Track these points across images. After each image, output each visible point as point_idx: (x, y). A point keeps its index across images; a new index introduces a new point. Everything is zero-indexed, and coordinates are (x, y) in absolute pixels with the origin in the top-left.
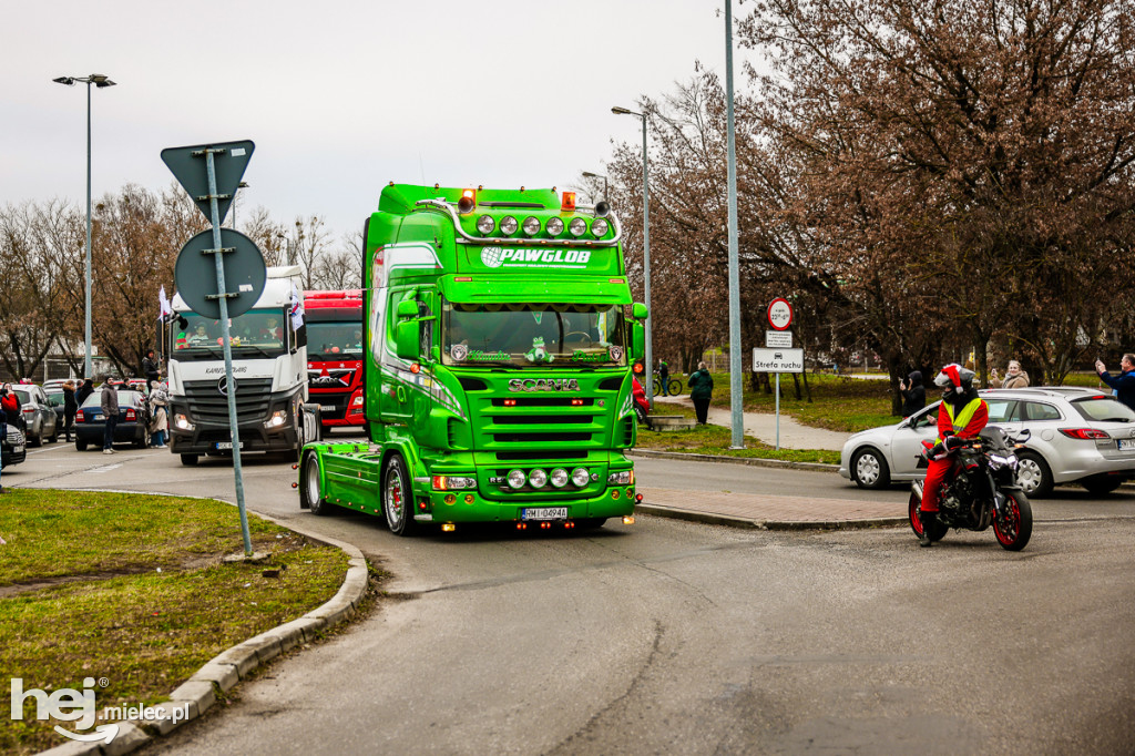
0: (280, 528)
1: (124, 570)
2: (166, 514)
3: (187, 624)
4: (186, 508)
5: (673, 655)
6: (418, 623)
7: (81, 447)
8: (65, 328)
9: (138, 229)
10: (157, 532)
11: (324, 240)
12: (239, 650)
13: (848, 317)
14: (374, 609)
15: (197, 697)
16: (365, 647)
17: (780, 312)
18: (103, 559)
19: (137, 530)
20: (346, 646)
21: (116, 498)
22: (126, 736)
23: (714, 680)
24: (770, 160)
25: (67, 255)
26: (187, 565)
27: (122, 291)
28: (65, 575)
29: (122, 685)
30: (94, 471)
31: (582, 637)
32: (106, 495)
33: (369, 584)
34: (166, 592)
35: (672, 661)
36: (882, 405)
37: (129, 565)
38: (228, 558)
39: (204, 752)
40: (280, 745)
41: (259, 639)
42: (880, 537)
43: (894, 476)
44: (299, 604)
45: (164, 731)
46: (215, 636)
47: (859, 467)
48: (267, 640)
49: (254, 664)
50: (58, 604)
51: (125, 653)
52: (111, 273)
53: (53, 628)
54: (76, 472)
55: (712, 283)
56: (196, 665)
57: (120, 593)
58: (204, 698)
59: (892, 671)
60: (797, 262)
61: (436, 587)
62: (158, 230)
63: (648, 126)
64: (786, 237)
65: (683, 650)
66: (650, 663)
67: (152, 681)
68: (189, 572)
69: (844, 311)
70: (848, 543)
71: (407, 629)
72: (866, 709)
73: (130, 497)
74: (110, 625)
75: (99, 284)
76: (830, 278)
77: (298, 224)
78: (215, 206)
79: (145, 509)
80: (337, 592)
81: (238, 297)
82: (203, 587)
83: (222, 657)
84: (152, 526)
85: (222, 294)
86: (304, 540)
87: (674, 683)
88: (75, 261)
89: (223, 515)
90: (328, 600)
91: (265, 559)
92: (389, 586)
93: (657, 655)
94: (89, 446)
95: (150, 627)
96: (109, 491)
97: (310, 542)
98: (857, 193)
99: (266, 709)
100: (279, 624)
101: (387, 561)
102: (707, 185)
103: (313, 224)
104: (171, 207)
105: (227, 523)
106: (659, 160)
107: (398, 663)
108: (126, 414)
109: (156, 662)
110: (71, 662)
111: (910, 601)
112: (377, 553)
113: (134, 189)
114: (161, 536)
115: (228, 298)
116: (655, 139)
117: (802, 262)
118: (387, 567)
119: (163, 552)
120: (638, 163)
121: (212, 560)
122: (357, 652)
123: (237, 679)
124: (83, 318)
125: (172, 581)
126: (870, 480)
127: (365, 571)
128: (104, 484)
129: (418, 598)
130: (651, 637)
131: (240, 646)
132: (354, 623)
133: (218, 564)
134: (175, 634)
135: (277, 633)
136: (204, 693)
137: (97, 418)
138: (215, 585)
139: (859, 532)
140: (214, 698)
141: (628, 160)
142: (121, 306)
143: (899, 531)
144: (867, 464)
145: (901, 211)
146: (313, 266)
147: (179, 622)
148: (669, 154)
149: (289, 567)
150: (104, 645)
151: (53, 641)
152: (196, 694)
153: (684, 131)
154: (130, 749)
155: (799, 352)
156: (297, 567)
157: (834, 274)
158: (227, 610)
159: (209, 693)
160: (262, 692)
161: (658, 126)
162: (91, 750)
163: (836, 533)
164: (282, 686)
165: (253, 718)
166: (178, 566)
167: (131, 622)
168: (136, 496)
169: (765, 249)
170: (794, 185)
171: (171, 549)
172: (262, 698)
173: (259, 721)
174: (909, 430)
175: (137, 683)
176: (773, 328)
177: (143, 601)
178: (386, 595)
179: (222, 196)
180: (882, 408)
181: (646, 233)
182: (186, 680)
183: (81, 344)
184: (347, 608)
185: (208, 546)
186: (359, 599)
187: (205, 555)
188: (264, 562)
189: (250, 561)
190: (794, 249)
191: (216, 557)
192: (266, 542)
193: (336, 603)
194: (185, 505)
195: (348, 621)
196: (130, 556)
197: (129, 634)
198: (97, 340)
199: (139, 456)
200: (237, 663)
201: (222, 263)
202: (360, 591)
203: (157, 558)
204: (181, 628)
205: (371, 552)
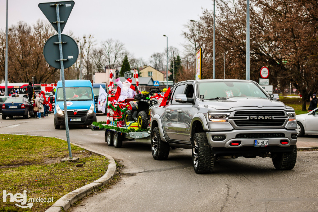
0: (81, 148)
1: (23, 164)
2: (38, 143)
3: (49, 184)
5: (235, 197)
6: (137, 185)
7: (4, 118)
9: (25, 38)
10: (35, 150)
11: (94, 44)
12: (70, 195)
13: (287, 75)
14: (119, 179)
16: (118, 194)
17: (265, 72)
18: (14, 159)
19: (27, 149)
20: (111, 193)
21: (18, 137)
23: (252, 207)
24: (259, 17)
26: (46, 162)
27: (18, 60)
30: (9, 127)
31: (200, 191)
32: (14, 136)
33: (117, 170)
34: (40, 172)
35: (235, 200)
36: (298, 107)
37: (24, 162)
38: (63, 160)
41: (77, 190)
42: (304, 154)
43: (306, 132)
44: (91, 177)
46: (60, 189)
48: (80, 191)
49: (76, 200)
52: (14, 54)
54: (2, 127)
55: (238, 61)
57: (22, 172)
60: (268, 54)
61: (142, 171)
62: (32, 38)
63: (215, 3)
64: (265, 45)
65: (238, 195)
66: (227, 200)
67: (37, 207)
68: (48, 165)
69: (285, 72)
71: (133, 187)
73: (24, 137)
74: (19, 184)
75: (10, 58)
76: (280, 60)
77: (84, 37)
78: (59, 26)
79: (30, 141)
80: (105, 173)
81: (68, 61)
82: (54, 170)
83: (64, 197)
84: (33, 148)
85: (62, 60)
86: (91, 153)
87: (237, 208)
89: (59, 144)
90: (103, 176)
92: (124, 170)
93: (229, 198)
94: (7, 118)
95: (35, 186)
96: (15, 134)
97: (93, 154)
98: (292, 29)
100: (84, 185)
101: (122, 161)
102: (236, 25)
103: (89, 37)
104: (37, 30)
105: (61, 147)
106: (219, 16)
107: (131, 200)
108: (21, 106)
112: (118, 158)
113: (22, 23)
114: (36, 151)
115: (64, 61)
116: (218, 8)
117: (270, 54)
118: (123, 164)
119: (37, 157)
120: (212, 17)
121: (56, 160)
122: (115, 196)
123: (70, 206)
127: (115, 165)
128: (13, 132)
129: (136, 175)
130: (225, 191)
131: (70, 193)
132: (112, 184)
133: (59, 162)
134: (45, 188)
135: (84, 188)
136: (58, 211)
137: (10, 107)
138: (58, 170)
141: (208, 16)
142: (18, 67)
143: (310, 152)
145: (308, 35)
146: (89, 53)
147: (45, 183)
148: (223, 14)
149: (86, 163)
152: (55, 211)
153: (228, 5)
155: (271, 87)
156: (89, 163)
157: (282, 59)
158: (64, 179)
160: (79, 211)
161: (219, 3)
164: (87, 208)
166: (43, 162)
167: (27, 184)
168: (26, 136)
169: (257, 49)
170: (268, 26)
171: (39, 156)
174: (312, 116)
176: (262, 78)
177: (31, 176)
178: (124, 174)
179: (62, 22)
180: (298, 108)
181: (214, 43)
182: (51, 206)
183: (3, 80)
184: (110, 179)
185: (54, 155)
186: (114, 175)
187: (54, 158)
188: (76, 161)
189: (71, 161)
190: (267, 49)
191: (58, 159)
192: (77, 154)
193: (106, 177)
194: (45, 140)
195: (110, 184)
196: (25, 158)
197: (27, 188)
198: (9, 79)
199: (26, 122)
200: (70, 199)
201: (61, 48)
202: (114, 172)
203: (35, 159)
204: (47, 186)
205: (116, 158)
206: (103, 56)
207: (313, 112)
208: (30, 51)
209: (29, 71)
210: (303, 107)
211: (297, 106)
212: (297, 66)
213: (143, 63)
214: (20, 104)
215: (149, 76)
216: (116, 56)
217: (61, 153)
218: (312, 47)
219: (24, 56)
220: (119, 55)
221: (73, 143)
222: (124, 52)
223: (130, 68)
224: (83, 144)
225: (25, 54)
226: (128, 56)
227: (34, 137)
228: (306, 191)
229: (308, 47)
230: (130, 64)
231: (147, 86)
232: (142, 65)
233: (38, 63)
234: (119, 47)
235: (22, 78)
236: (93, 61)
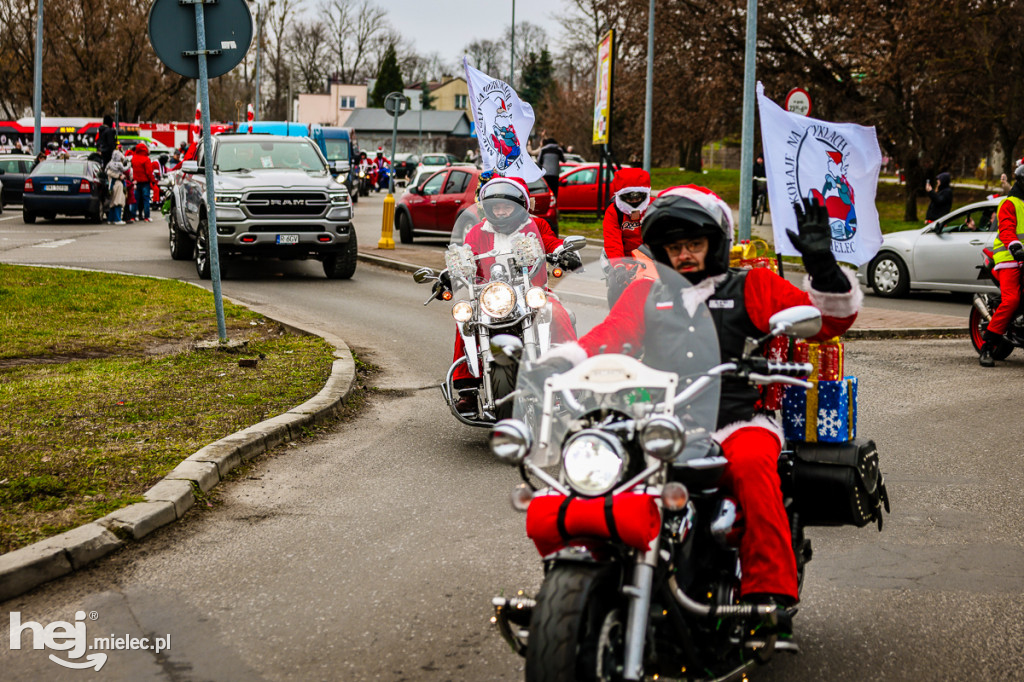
0: (254, 314)
1: (82, 354)
2: (128, 295)
3: (158, 415)
4: (149, 289)
6: (414, 423)
7: (29, 219)
8: (11, 91)
10: (117, 313)
11: (297, 8)
12: (218, 446)
13: (863, 114)
14: (364, 406)
15: (174, 498)
16: (358, 448)
17: (798, 104)
18: (58, 340)
19: (96, 310)
20: (337, 446)
21: (70, 275)
22: (95, 539)
25: (15, 11)
26: (151, 351)
27: (74, 51)
28: (15, 357)
29: (89, 480)
30: (44, 246)
32: (58, 271)
33: (358, 380)
34: (131, 380)
36: (893, 209)
37: (87, 348)
38: (200, 345)
39: (184, 560)
40: (270, 556)
41: (241, 435)
42: (906, 349)
43: (914, 284)
44: (281, 398)
45: (138, 535)
46: (190, 430)
47: (878, 273)
48: (249, 436)
49: (236, 462)
50: (10, 388)
51: (90, 446)
52: (63, 32)
53: (6, 415)
54: (25, 245)
55: (719, 71)
56: (173, 461)
57: (79, 379)
58: (183, 499)
59: (943, 494)
60: (809, 52)
61: (430, 384)
64: (801, 25)
67: (121, 478)
68: (156, 359)
70: (872, 354)
71: (402, 429)
72: (923, 535)
73: (86, 275)
74: (69, 413)
75: (49, 44)
76: (845, 71)
79: (103, 288)
80: (323, 386)
81: (221, 54)
82: (172, 375)
83: (201, 454)
84: (112, 308)
85: (201, 51)
86: (282, 327)
88: (23, 17)
90: (316, 394)
91: (241, 347)
92: (378, 381)
94: (38, 219)
95: (116, 417)
96: (61, 267)
97: (287, 330)
99: (252, 513)
100: (261, 419)
101: (374, 354)
105: (196, 307)
108: (79, 186)
109: (126, 456)
110: (28, 454)
111: (949, 418)
112: (362, 345)
114: (122, 318)
115: (208, 55)
117: (816, 53)
118: (374, 361)
119: (125, 335)
121: (181, 346)
122: (350, 453)
123: (218, 479)
124: (31, 79)
125: (137, 368)
126: (889, 288)
127: (352, 364)
128: (57, 261)
129: (412, 395)
131: (220, 442)
132: (343, 421)
133: (188, 350)
134: (145, 426)
135: (261, 428)
136: (182, 494)
137: (47, 188)
138: (186, 373)
139: (882, 342)
140: (193, 499)
142: (72, 70)
143: (924, 342)
144: (886, 270)
146: (284, 35)
147: (148, 413)
149: (268, 357)
150: (65, 435)
151: (7, 429)
152: (173, 494)
154: (101, 554)
156: (277, 357)
157: (849, 66)
158: (202, 402)
159: (188, 494)
160: (245, 494)
162: (57, 554)
163: (858, 342)
164: (268, 487)
165: (238, 524)
166: (142, 351)
167: (93, 411)
168: (92, 274)
169: (777, 37)
171: (132, 333)
172: (247, 501)
173: (245, 527)
174: (933, 236)
175: (104, 480)
177: (106, 388)
178: (376, 392)
180: (892, 213)
181: (651, 14)
182: (162, 478)
183: (28, 110)
184: (336, 405)
185: (175, 331)
186: (348, 394)
187: (173, 341)
188: (240, 350)
189: (224, 348)
190: (807, 38)
191: (185, 343)
192: (240, 328)
193: (323, 398)
194: (147, 286)
195: (337, 418)
196: (88, 338)
197: (92, 424)
198: (46, 105)
199: (94, 231)
200: (217, 460)
201: (202, 16)
202: (348, 386)
203: (118, 342)
204: (151, 420)
205: (355, 343)
206: (322, 45)
207: (938, 224)
208: (108, 26)
209: (103, 83)
210: (907, 211)
211: (889, 207)
212: (893, 89)
213: (441, 69)
214: (78, 178)
215: (457, 107)
216: (360, 47)
217: (195, 325)
218: (941, 34)
219: (90, 39)
220: (369, 43)
221: (228, 298)
222: (387, 34)
223: (401, 82)
224: (259, 301)
225: (95, 33)
226: (397, 48)
227: (115, 278)
228: (910, 456)
229: (929, 32)
230: (401, 69)
231: (451, 138)
232: (438, 75)
233: (132, 59)
234: (370, 19)
235: (85, 104)
236: (295, 58)
